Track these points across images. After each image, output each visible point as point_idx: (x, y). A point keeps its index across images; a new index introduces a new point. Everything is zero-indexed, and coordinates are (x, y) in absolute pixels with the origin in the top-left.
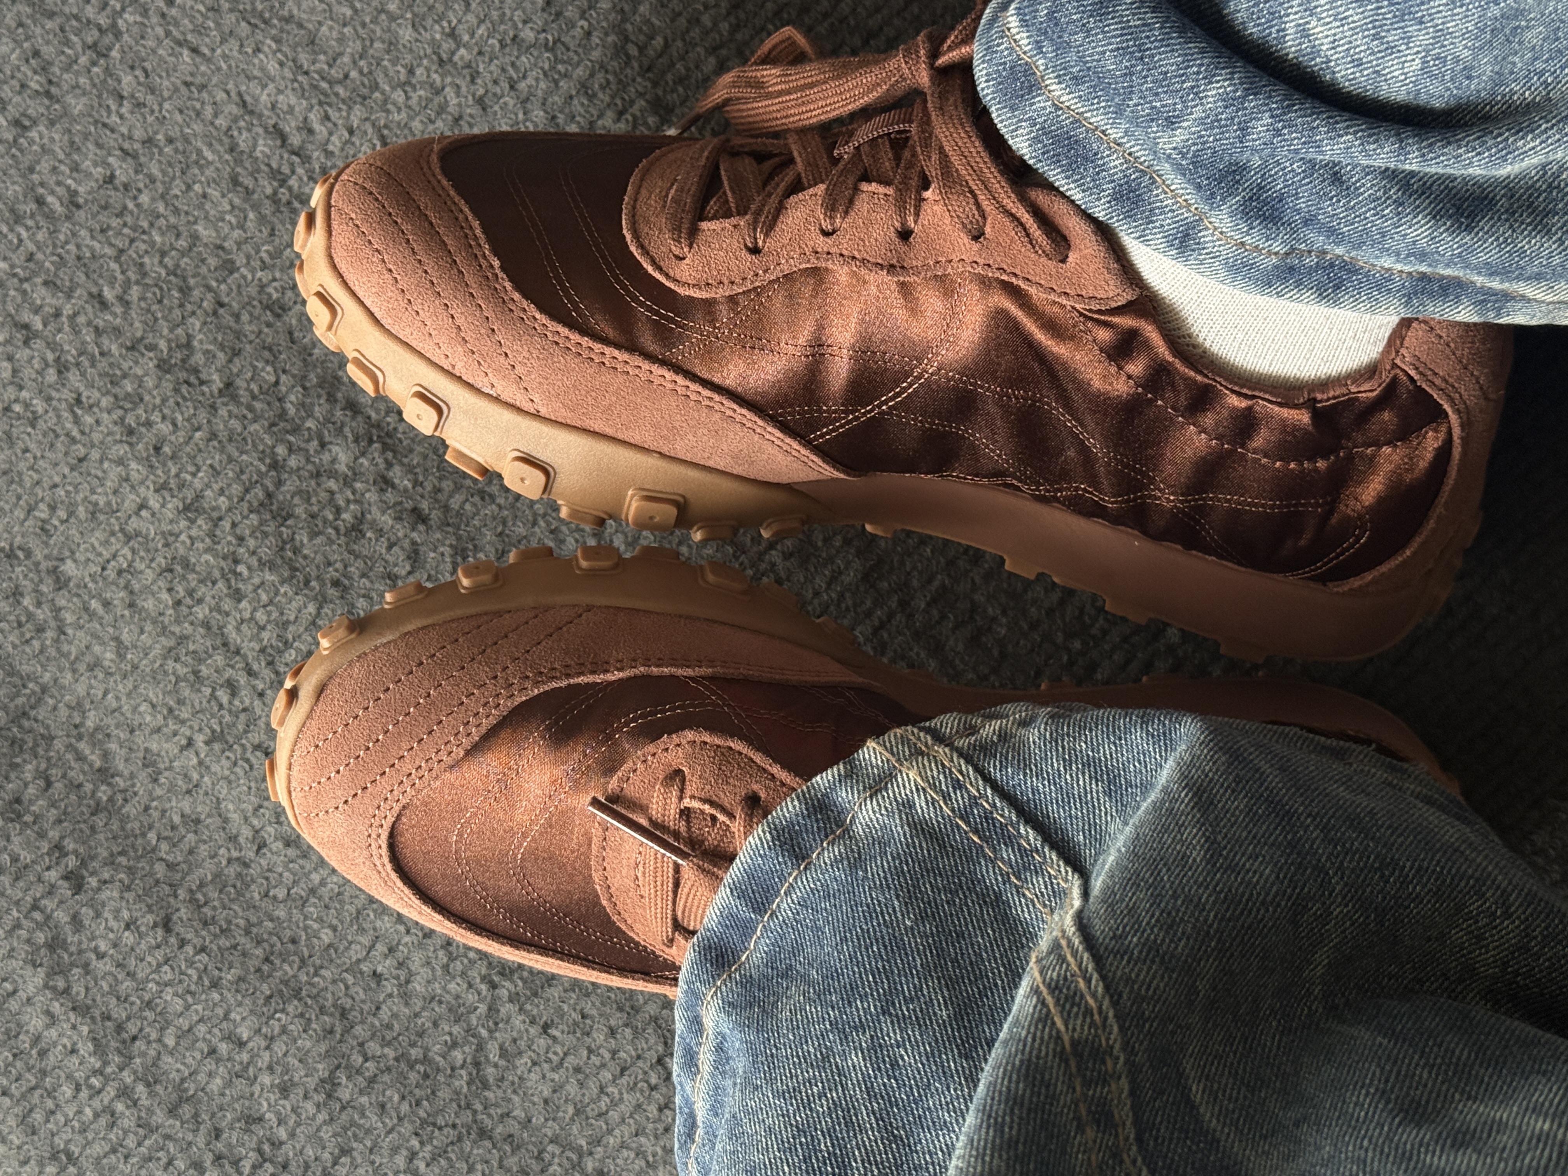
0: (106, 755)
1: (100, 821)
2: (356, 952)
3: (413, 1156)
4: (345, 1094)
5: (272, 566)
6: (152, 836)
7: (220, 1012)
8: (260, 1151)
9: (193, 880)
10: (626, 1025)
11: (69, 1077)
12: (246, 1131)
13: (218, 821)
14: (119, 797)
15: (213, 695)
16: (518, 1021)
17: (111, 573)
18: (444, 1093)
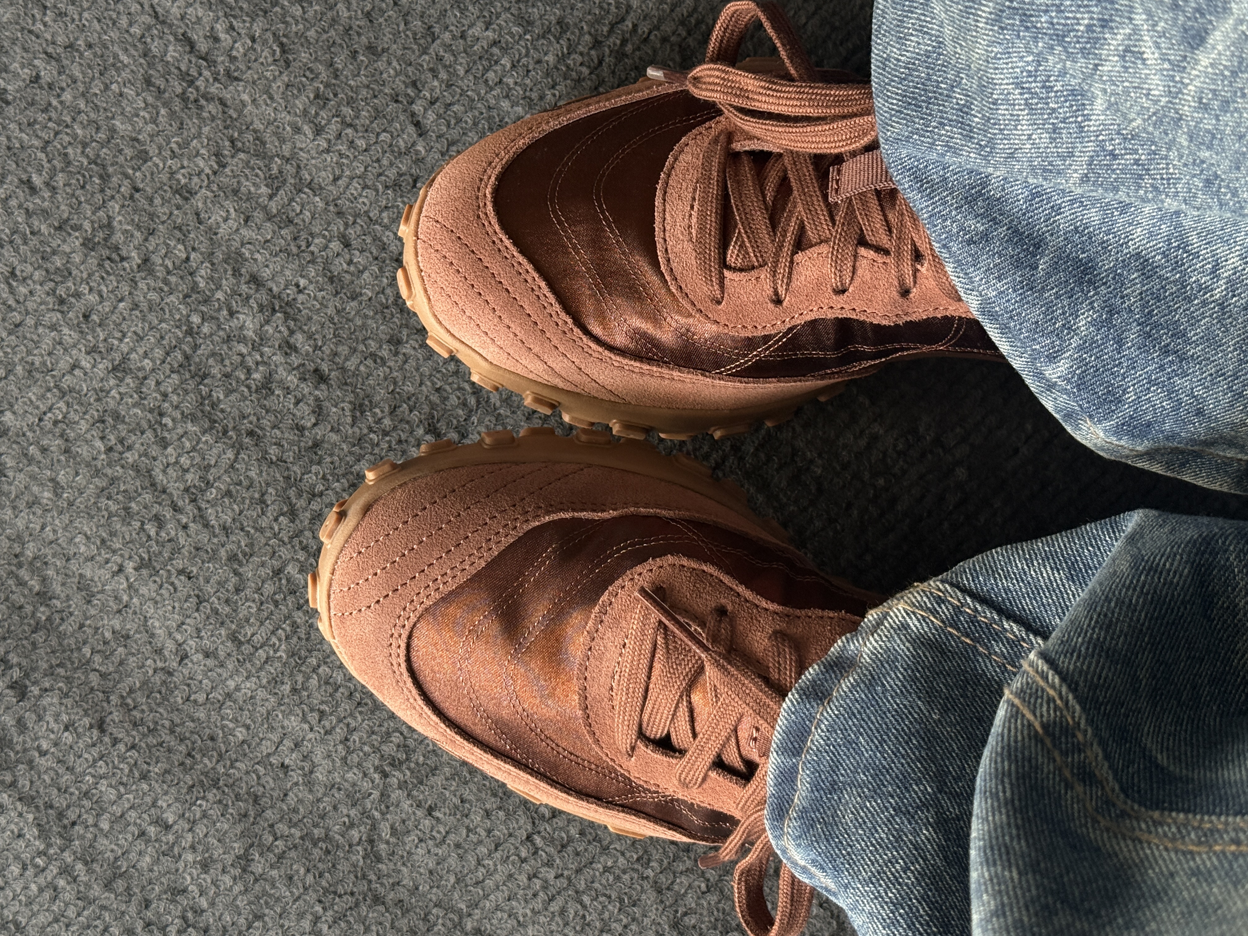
0: (44, 580)
1: (39, 637)
2: (266, 747)
3: (317, 919)
4: (258, 868)
5: (194, 419)
6: (87, 651)
7: (148, 799)
8: (184, 918)
9: (124, 687)
10: (500, 808)
11: (17, 858)
12: (173, 901)
13: (144, 637)
14: (57, 616)
15: (142, 529)
16: (406, 805)
17: (47, 424)
18: (343, 867)
